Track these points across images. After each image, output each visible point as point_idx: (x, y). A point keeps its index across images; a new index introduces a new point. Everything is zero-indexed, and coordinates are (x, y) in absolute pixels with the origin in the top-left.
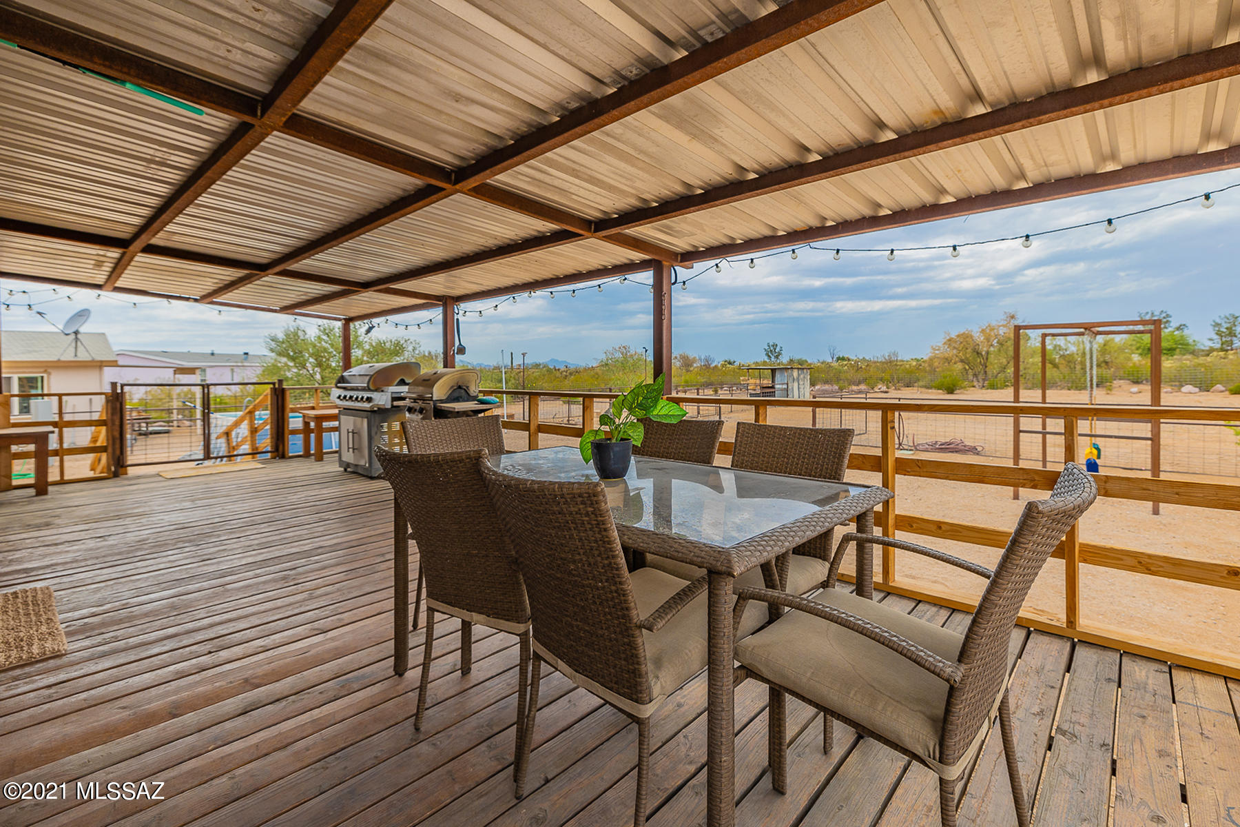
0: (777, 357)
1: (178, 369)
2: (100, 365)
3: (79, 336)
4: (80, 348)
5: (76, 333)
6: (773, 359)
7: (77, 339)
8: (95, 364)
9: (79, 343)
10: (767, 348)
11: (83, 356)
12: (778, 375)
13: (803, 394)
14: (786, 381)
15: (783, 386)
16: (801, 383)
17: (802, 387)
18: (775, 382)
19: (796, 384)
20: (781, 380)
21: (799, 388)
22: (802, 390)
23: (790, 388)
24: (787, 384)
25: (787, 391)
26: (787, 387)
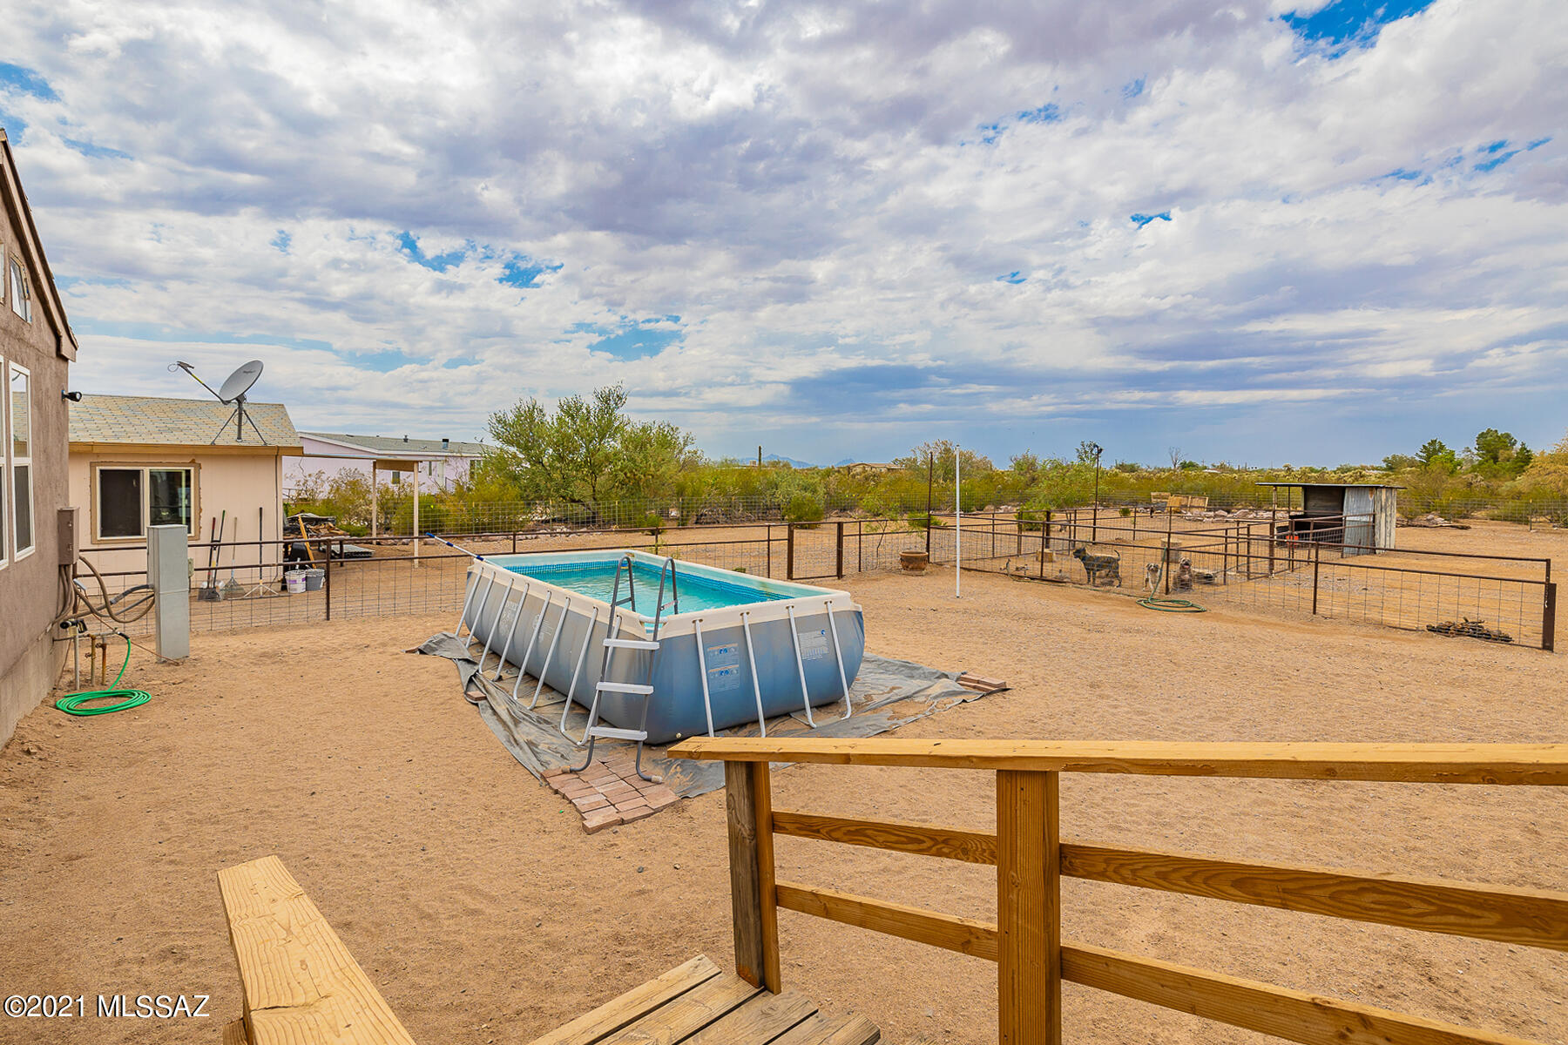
1: (378, 460)
2: (273, 455)
3: (244, 406)
4: (247, 427)
5: (240, 400)
7: (241, 411)
8: (268, 452)
9: (244, 417)
10: (1080, 447)
11: (250, 438)
12: (1350, 501)
13: (1390, 533)
14: (1371, 510)
15: (1364, 519)
16: (1388, 513)
17: (1389, 520)
18: (1342, 510)
19: (1384, 515)
20: (1358, 507)
21: (1386, 522)
22: (1388, 525)
23: (1377, 521)
24: (1374, 515)
25: (1374, 527)
26: (1372, 520)
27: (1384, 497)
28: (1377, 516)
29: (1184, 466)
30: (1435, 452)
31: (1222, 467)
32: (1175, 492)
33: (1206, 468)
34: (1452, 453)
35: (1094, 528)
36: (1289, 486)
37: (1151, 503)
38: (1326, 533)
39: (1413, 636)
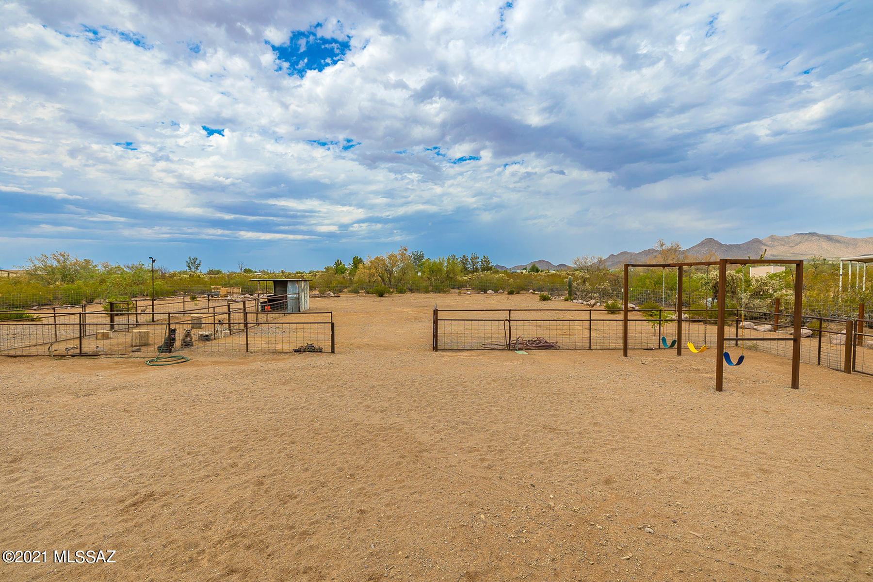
0: (197, 268)
6: (193, 269)
10: (188, 260)
12: (289, 286)
13: (307, 303)
14: (297, 292)
15: (295, 296)
16: (306, 292)
17: (306, 295)
18: (287, 292)
19: (303, 293)
20: (293, 290)
21: (305, 296)
22: (306, 298)
23: (300, 296)
24: (299, 294)
25: (299, 299)
26: (298, 296)
27: (303, 285)
28: (300, 294)
29: (246, 271)
30: (339, 265)
31: (263, 272)
32: (225, 286)
33: (256, 272)
34: (344, 265)
35: (153, 314)
36: (266, 281)
37: (211, 292)
38: (278, 304)
39: (287, 356)
